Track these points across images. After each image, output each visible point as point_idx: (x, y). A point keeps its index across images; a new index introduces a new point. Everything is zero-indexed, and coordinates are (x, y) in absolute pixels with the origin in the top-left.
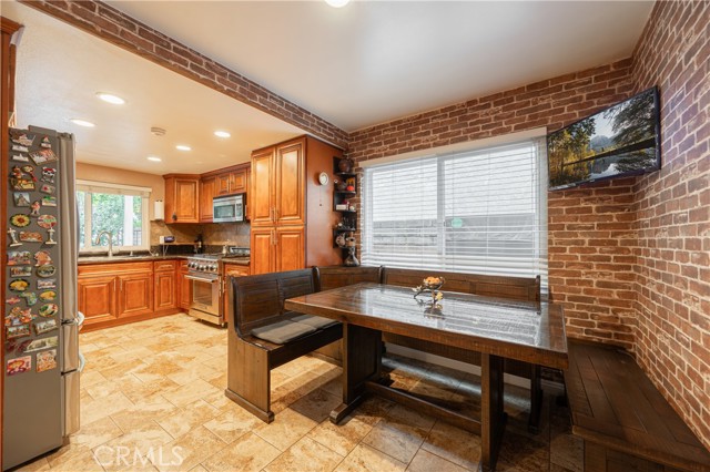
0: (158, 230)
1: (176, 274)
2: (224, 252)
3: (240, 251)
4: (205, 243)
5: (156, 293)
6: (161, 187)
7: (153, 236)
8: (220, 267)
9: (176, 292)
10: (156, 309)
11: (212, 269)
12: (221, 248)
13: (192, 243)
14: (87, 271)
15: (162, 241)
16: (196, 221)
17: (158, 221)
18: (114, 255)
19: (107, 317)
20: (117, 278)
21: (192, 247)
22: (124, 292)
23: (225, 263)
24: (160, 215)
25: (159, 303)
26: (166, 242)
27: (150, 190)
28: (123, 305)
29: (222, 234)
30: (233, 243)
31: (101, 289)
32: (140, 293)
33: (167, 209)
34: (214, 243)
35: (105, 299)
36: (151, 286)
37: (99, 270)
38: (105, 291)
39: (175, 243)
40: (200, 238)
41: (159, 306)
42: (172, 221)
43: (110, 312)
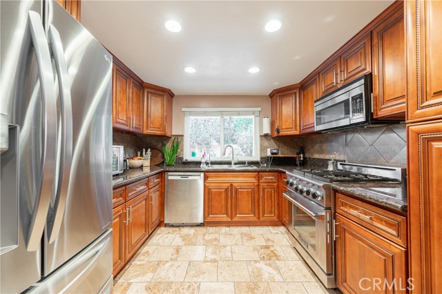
0: (266, 143)
1: (278, 187)
2: (331, 168)
3: (354, 170)
4: (307, 155)
5: (261, 203)
6: (268, 106)
7: (263, 149)
8: (328, 196)
9: (278, 204)
10: (262, 219)
11: (315, 196)
12: (324, 163)
13: (295, 156)
14: (212, 177)
15: (269, 154)
16: (297, 133)
17: (266, 136)
18: (235, 164)
19: (224, 218)
20: (232, 185)
21: (295, 158)
22: (236, 198)
23: (336, 191)
24: (267, 130)
25: (264, 214)
26: (272, 154)
27: (259, 109)
28: (236, 210)
29: (325, 146)
30: (342, 157)
31: (220, 193)
32: (248, 201)
33: (272, 124)
34: (317, 156)
35: (223, 202)
36: (256, 196)
37: (220, 177)
38: (223, 196)
39: (280, 155)
40: (302, 150)
41: (263, 216)
42: (276, 134)
43: (227, 214)
